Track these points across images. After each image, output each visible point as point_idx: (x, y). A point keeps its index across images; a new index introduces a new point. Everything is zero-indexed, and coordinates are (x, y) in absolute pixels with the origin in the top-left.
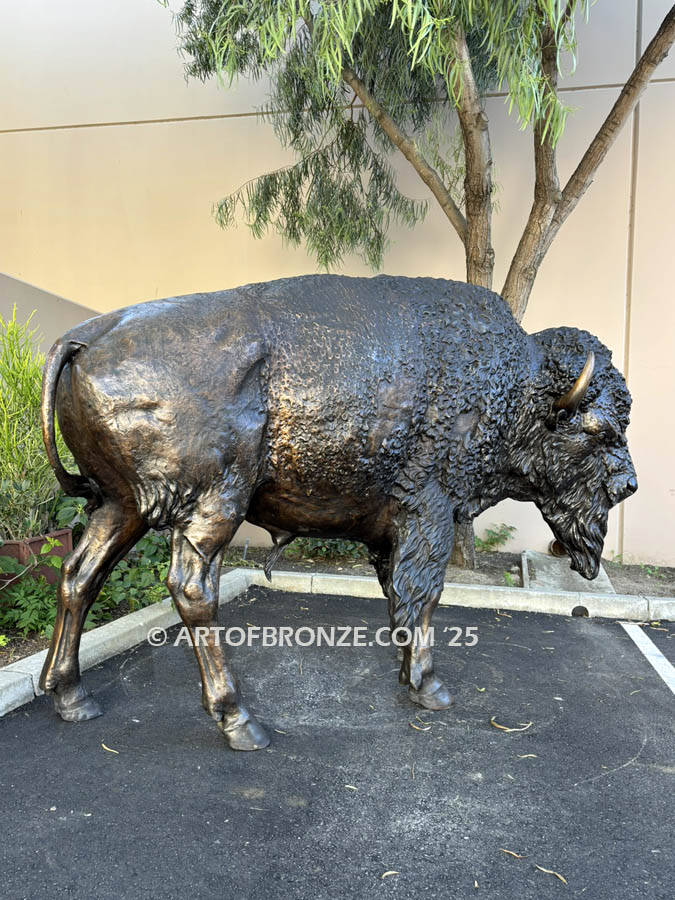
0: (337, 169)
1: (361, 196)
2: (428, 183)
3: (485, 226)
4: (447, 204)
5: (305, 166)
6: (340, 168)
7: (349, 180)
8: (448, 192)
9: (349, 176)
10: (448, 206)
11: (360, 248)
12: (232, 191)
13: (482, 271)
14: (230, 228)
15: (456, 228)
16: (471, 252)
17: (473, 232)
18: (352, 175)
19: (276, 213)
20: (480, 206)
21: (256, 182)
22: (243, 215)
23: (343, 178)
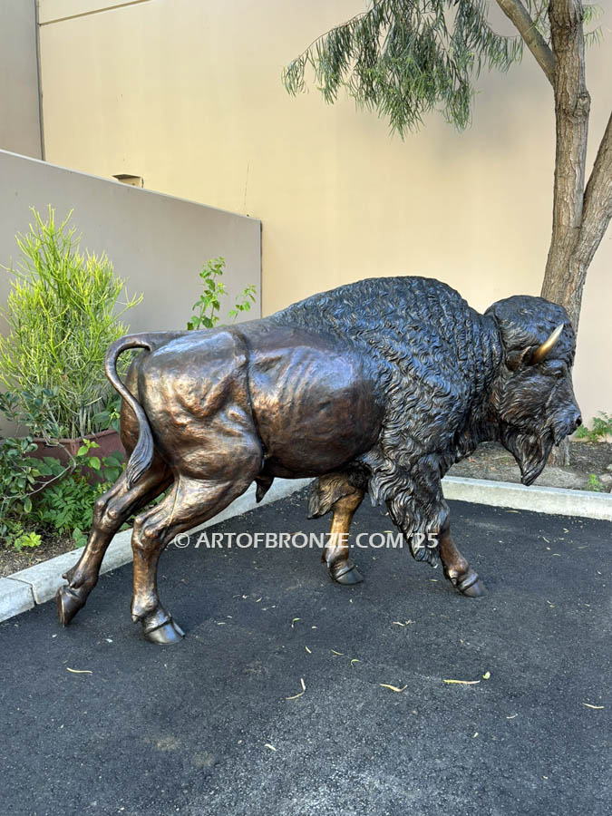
0: (415, 10)
1: (444, 40)
2: (510, 17)
3: (576, 64)
4: (533, 40)
5: (381, 11)
6: (418, 10)
7: (431, 22)
8: (534, 24)
9: (429, 16)
10: (534, 43)
11: (440, 104)
12: (299, 52)
13: (573, 121)
14: (299, 94)
15: (544, 69)
16: (559, 99)
17: (562, 73)
18: (434, 16)
19: (350, 72)
20: (567, 39)
21: (325, 37)
22: (313, 78)
23: (422, 21)
